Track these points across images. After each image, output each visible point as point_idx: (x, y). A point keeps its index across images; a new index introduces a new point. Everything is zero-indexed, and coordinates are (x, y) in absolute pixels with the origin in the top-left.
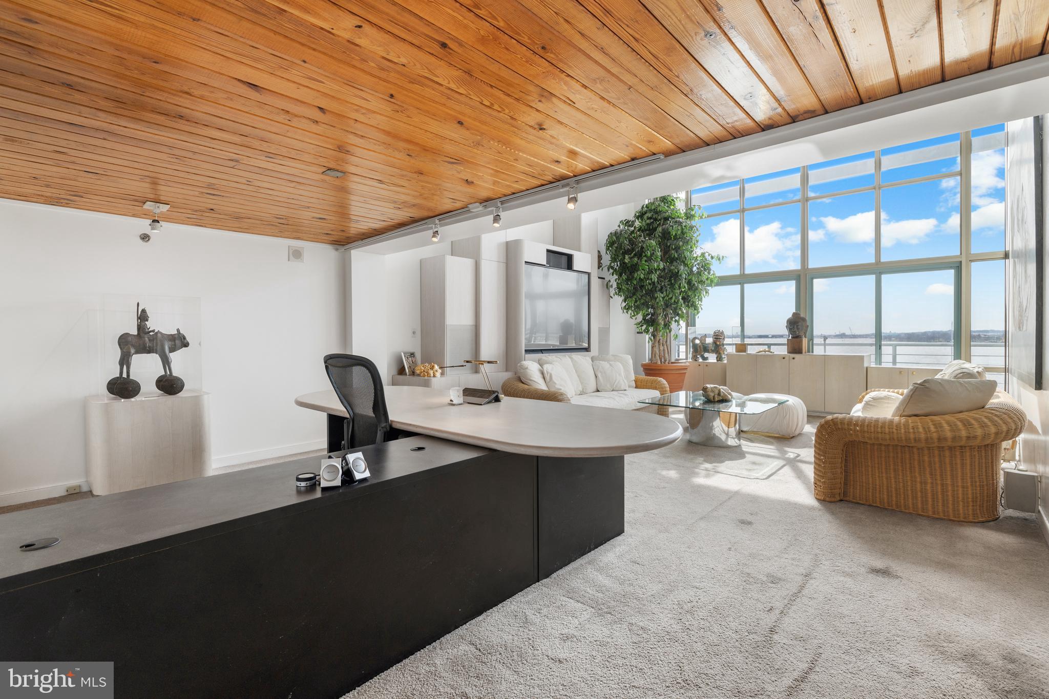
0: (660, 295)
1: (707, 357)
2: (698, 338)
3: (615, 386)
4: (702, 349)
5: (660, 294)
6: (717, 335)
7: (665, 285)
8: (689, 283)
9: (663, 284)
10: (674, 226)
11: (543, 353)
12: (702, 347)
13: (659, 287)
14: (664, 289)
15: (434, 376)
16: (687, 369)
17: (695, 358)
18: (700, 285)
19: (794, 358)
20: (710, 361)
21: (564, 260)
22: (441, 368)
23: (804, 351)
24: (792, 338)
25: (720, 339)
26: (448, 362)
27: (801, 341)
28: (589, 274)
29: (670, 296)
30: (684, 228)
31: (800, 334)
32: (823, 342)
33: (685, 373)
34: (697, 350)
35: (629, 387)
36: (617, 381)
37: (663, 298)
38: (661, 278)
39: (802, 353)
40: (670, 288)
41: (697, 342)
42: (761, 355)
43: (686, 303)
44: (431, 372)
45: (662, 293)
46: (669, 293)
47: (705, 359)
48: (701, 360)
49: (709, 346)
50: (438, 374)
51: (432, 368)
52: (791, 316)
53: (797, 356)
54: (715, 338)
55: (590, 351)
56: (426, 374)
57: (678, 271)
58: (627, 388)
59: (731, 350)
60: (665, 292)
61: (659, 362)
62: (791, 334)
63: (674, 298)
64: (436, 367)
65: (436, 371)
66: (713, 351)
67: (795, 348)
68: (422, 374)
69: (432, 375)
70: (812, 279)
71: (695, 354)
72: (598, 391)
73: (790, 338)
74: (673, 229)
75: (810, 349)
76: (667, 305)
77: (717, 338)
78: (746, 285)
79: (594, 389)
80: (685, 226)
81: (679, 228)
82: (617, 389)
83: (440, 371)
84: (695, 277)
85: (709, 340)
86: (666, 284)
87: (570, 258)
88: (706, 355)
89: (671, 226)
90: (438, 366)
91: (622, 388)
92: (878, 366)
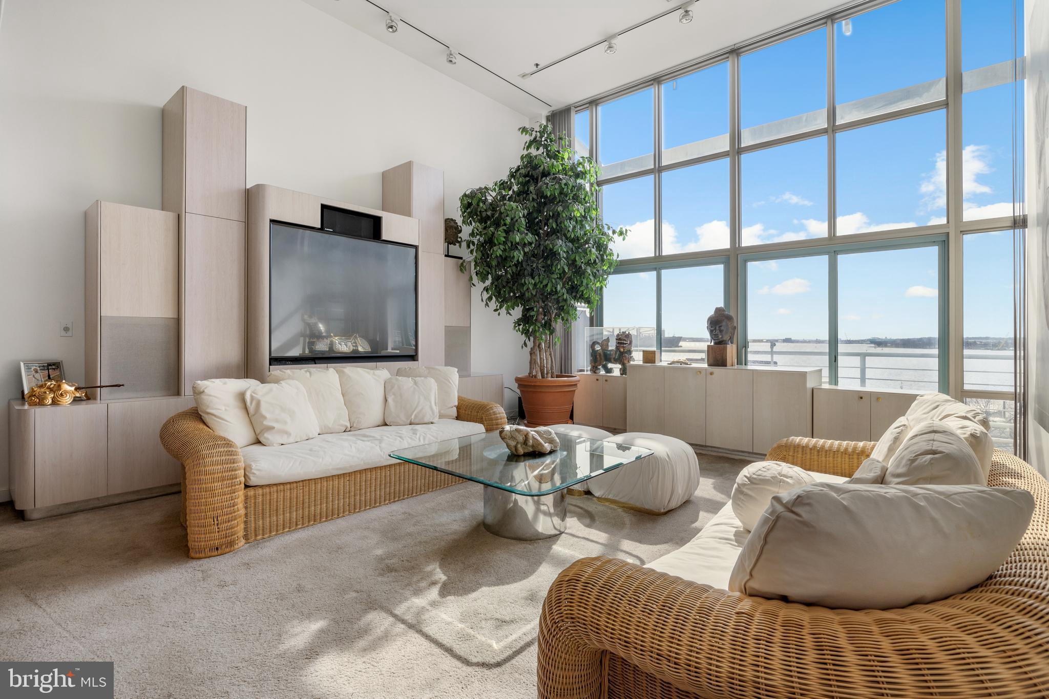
0: (530, 282)
1: (611, 369)
2: (598, 343)
3: (413, 417)
4: (603, 358)
5: (530, 279)
6: (621, 339)
7: (537, 267)
8: (573, 264)
9: (534, 265)
10: (550, 184)
11: (316, 364)
12: (602, 353)
13: (529, 269)
14: (535, 273)
15: (54, 403)
16: (576, 385)
17: (594, 369)
18: (588, 267)
19: (711, 374)
20: (614, 374)
21: (366, 225)
22: (83, 388)
23: (729, 362)
24: (715, 343)
25: (624, 344)
27: (725, 349)
28: (416, 247)
29: (545, 282)
30: (563, 186)
31: (724, 339)
32: (770, 350)
33: (575, 390)
34: (598, 358)
35: (441, 416)
36: (420, 408)
37: (535, 285)
38: (534, 257)
39: (726, 366)
40: (545, 271)
41: (598, 348)
42: (674, 368)
43: (574, 294)
44: (50, 397)
45: (533, 278)
46: (543, 279)
47: (609, 371)
48: (603, 372)
49: (612, 352)
51: (56, 388)
52: (713, 313)
53: (717, 370)
54: (618, 343)
55: (418, 360)
56: (37, 400)
57: (553, 248)
58: (436, 420)
59: (637, 358)
61: (539, 376)
62: (714, 340)
63: (549, 285)
65: (62, 395)
66: (616, 361)
67: (717, 359)
70: (746, 262)
71: (595, 364)
72: (386, 425)
73: (712, 344)
74: (547, 188)
75: (741, 359)
76: (545, 297)
77: (621, 343)
78: (664, 272)
79: (380, 421)
80: (565, 184)
81: (557, 186)
82: (417, 421)
84: (580, 256)
85: (612, 346)
86: (539, 265)
87: (376, 222)
88: (610, 365)
89: (545, 184)
91: (427, 420)
92: (833, 387)
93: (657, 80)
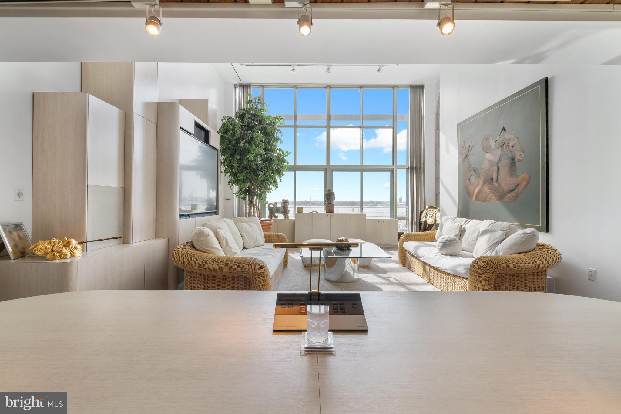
1: (277, 216)
3: (257, 243)
4: (276, 211)
6: (285, 202)
15: (72, 256)
16: (271, 225)
19: (329, 215)
20: (279, 218)
21: (205, 134)
22: (81, 243)
24: (327, 204)
26: (90, 234)
28: (218, 150)
31: (332, 202)
33: (271, 227)
34: (273, 211)
36: (258, 239)
39: (333, 213)
41: (272, 206)
44: (67, 251)
47: (276, 217)
50: (78, 253)
51: (67, 245)
56: (58, 255)
58: (264, 243)
60: (264, 171)
62: (327, 202)
64: (74, 242)
65: (76, 248)
66: (282, 212)
67: (329, 210)
68: (49, 256)
69: (69, 255)
70: (332, 171)
71: (271, 214)
72: (245, 248)
78: (297, 172)
79: (242, 247)
82: (258, 245)
83: (79, 247)
85: (279, 205)
87: (208, 133)
90: (76, 241)
91: (261, 244)
92: (362, 213)
93: (295, 86)
